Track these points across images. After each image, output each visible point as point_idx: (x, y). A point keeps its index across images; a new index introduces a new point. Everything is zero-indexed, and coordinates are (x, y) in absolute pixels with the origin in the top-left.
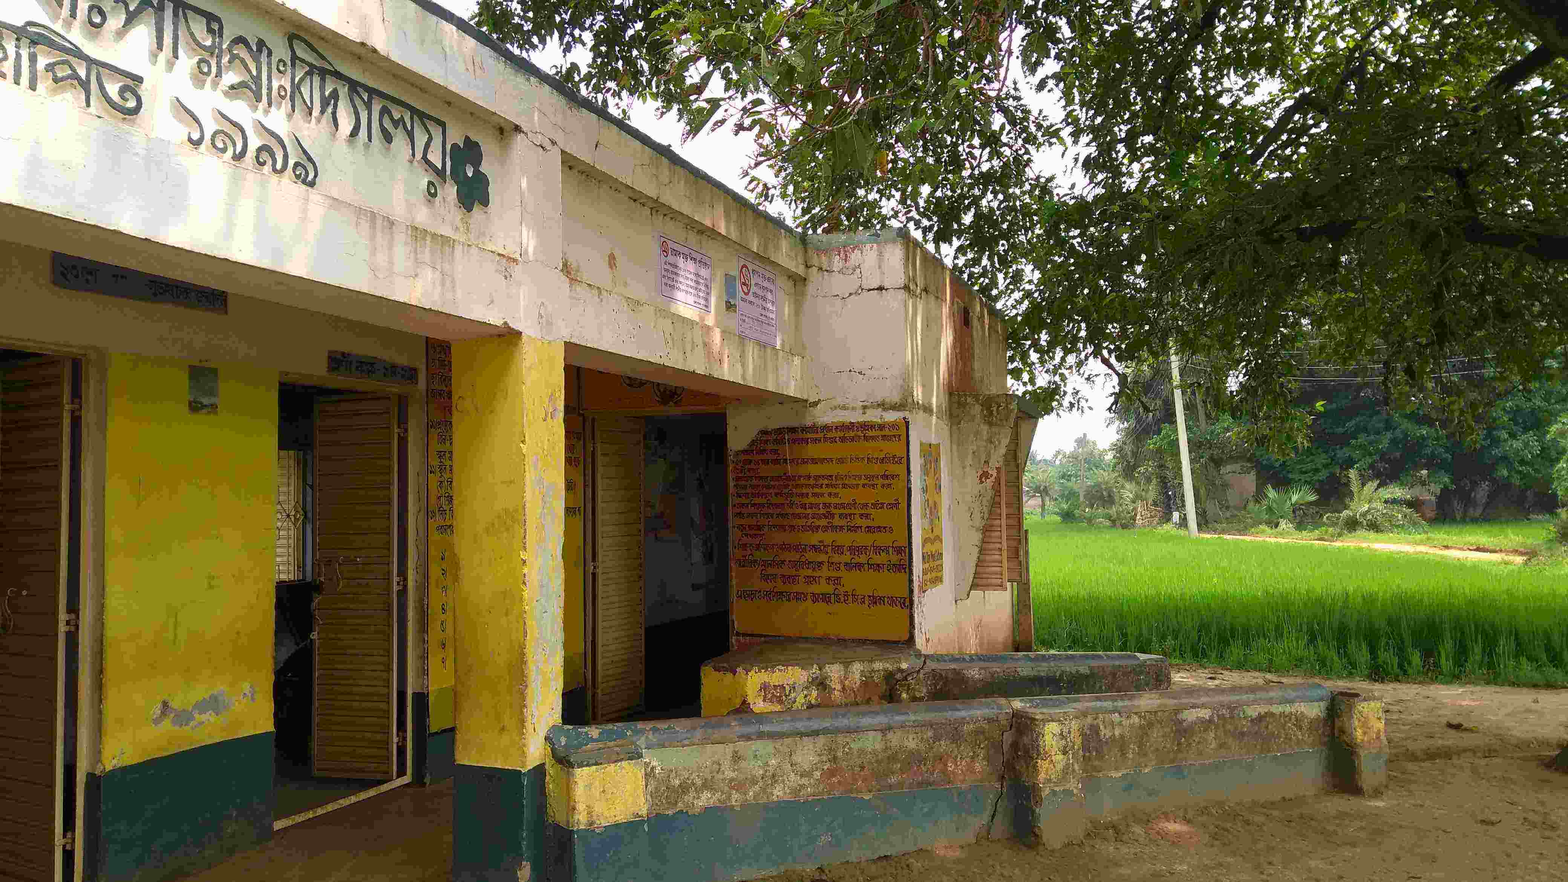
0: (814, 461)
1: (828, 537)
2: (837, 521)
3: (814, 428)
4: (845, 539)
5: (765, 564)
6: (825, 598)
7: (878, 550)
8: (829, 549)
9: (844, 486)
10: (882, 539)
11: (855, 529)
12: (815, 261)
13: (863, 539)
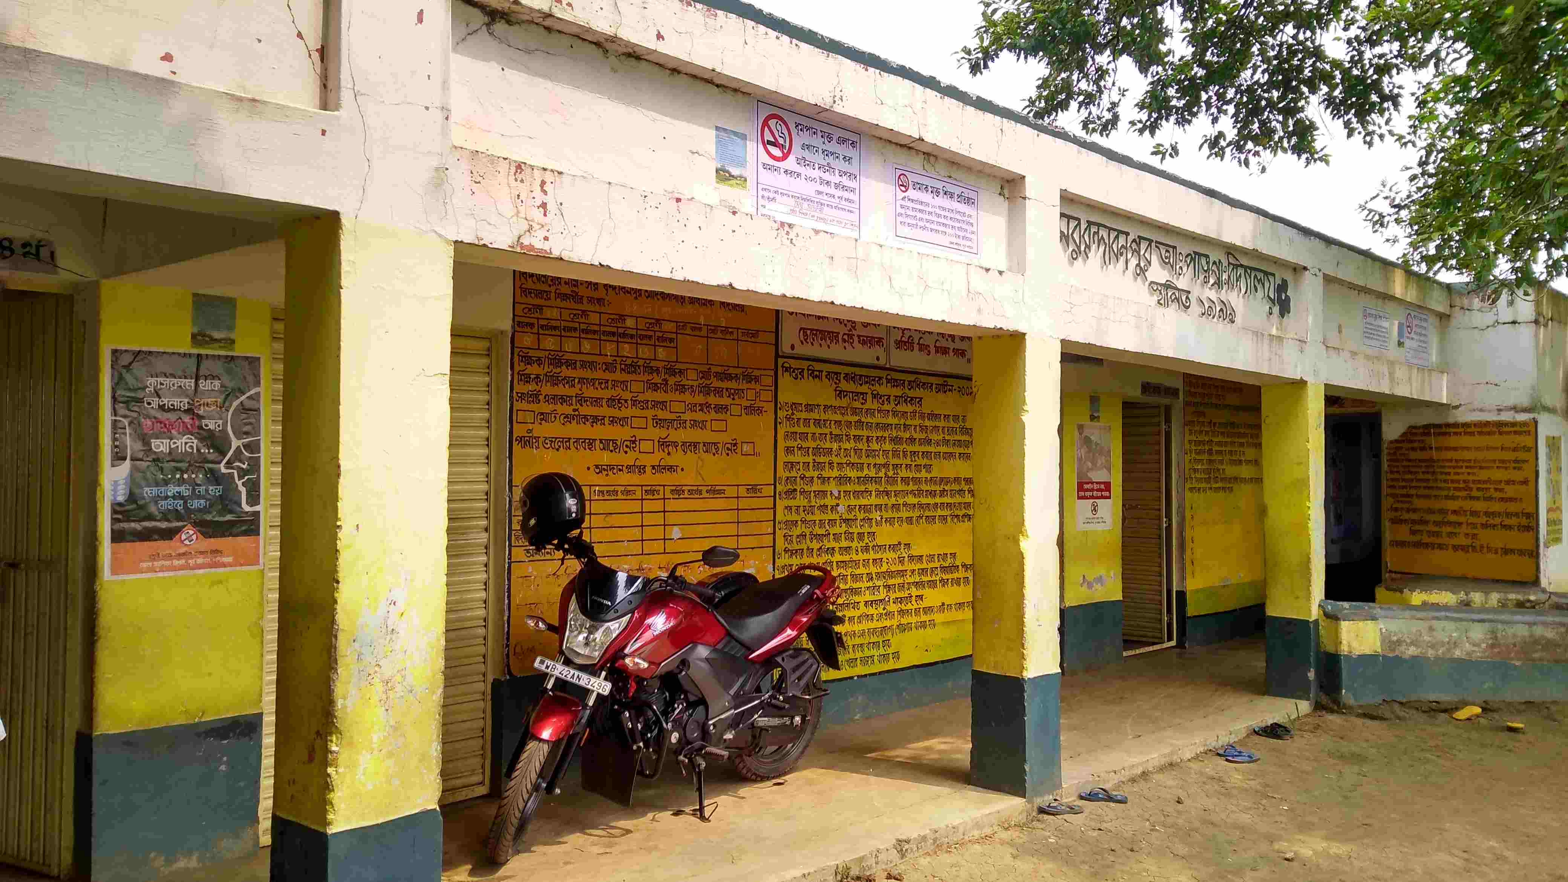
0: (1455, 449)
1: (1468, 505)
2: (1475, 493)
3: (1456, 425)
4: (1480, 506)
5: (1414, 522)
6: (1464, 548)
7: (1509, 515)
8: (1468, 513)
9: (1481, 468)
10: (1512, 507)
11: (1490, 499)
12: (1457, 301)
13: (1496, 507)
